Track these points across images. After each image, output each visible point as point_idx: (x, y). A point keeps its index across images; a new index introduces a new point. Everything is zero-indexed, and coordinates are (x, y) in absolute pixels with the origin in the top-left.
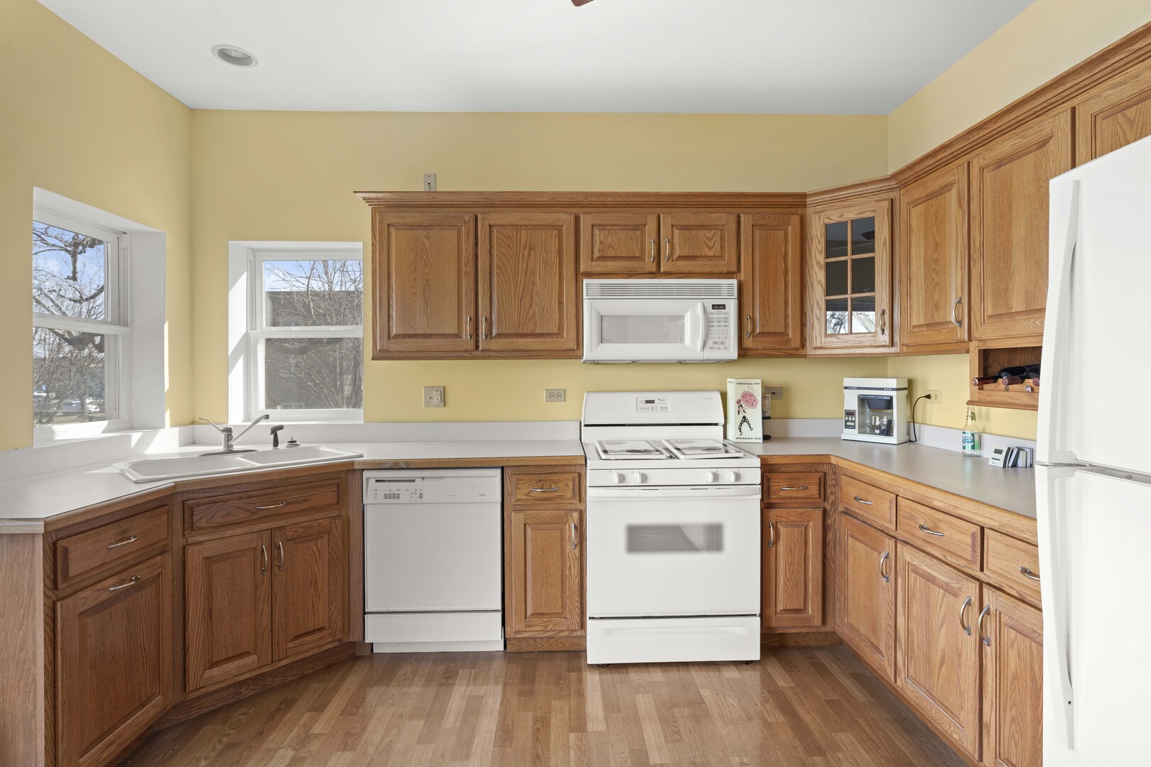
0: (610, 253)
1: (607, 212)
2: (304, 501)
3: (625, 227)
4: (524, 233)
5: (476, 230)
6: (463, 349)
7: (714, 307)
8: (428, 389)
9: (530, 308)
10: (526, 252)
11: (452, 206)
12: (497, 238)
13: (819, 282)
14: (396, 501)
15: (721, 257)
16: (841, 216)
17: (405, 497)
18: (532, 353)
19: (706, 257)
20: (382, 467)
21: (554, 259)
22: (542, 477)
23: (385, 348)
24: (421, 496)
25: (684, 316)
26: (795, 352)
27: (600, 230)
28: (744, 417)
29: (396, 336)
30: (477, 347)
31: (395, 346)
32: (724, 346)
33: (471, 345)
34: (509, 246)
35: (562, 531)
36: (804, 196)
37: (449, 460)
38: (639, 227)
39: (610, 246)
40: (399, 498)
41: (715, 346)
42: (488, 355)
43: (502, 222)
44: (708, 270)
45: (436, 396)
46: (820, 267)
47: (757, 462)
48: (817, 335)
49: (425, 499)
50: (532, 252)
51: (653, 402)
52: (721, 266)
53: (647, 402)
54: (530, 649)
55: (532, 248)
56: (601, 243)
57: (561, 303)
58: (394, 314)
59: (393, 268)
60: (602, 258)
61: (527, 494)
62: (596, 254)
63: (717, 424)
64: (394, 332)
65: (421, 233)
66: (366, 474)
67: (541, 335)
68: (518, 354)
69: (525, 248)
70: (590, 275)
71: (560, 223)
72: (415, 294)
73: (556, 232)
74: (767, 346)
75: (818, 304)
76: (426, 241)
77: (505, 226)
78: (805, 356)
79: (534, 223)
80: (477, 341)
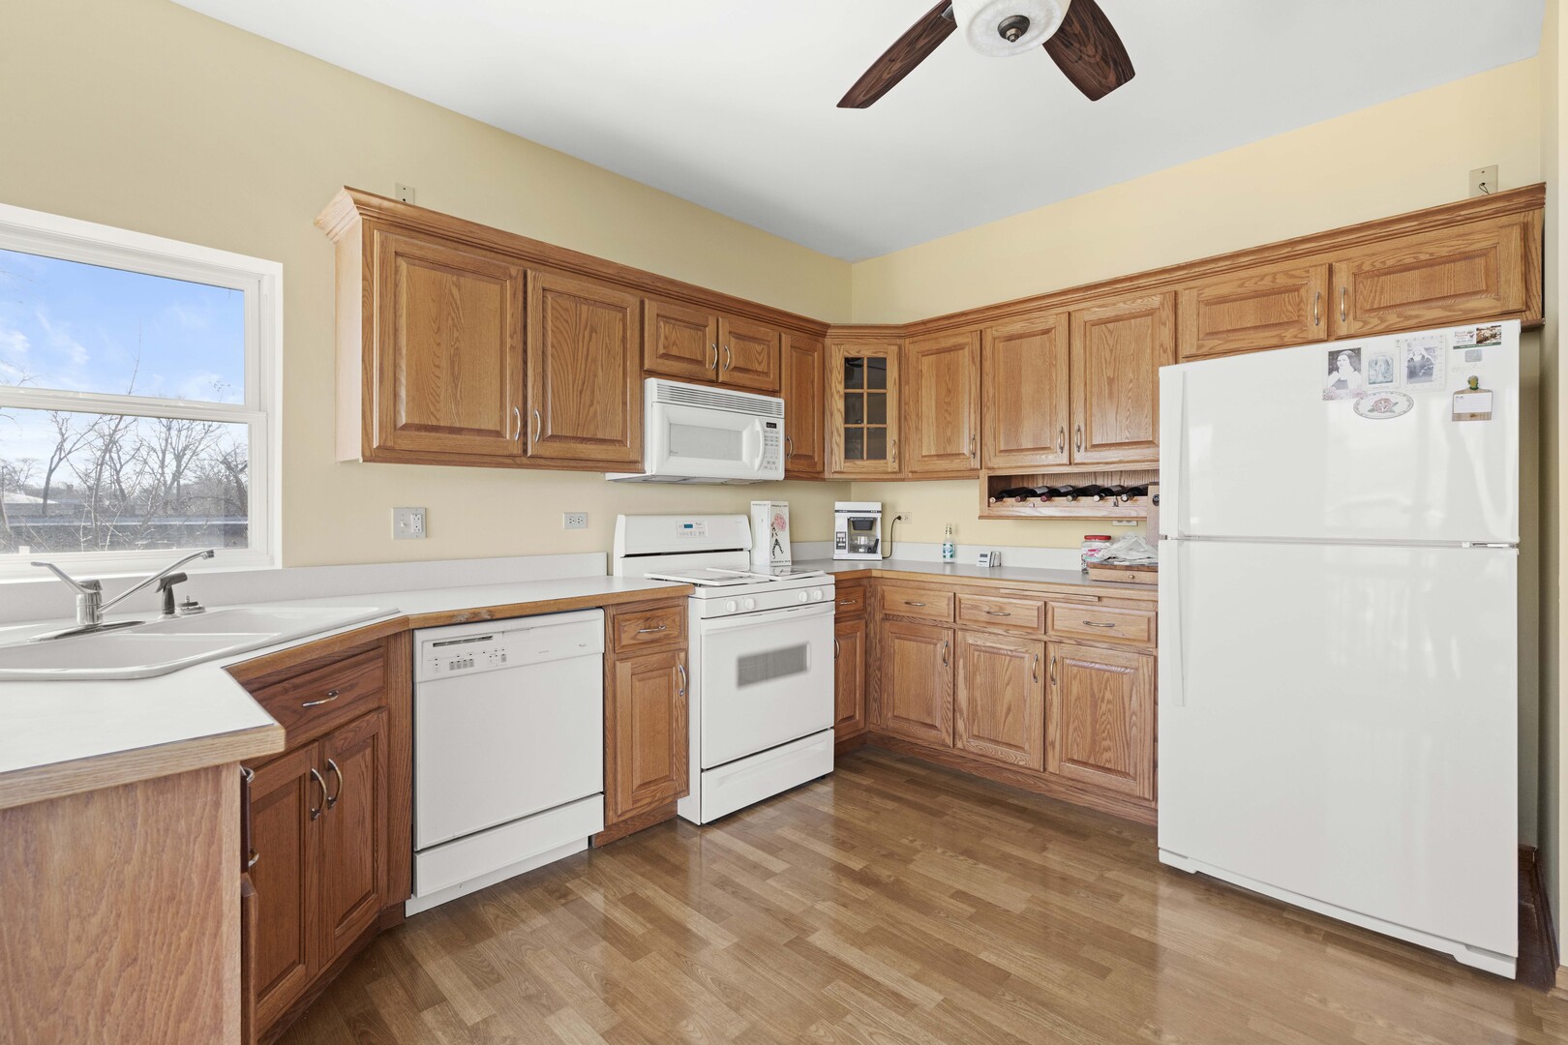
0: (674, 351)
1: (671, 304)
2: (352, 686)
3: (689, 325)
4: (584, 308)
5: (525, 292)
6: (506, 453)
7: (769, 425)
8: (401, 513)
9: (591, 405)
10: (587, 334)
11: (491, 249)
12: (552, 307)
13: (839, 410)
14: (469, 670)
15: (767, 374)
16: (858, 352)
17: (481, 663)
18: (590, 464)
19: (756, 371)
20: (454, 621)
21: (618, 348)
22: (649, 614)
23: (390, 444)
24: (504, 659)
25: (741, 432)
26: (816, 475)
27: (665, 322)
28: (777, 540)
29: (405, 427)
30: (525, 451)
31: (405, 442)
32: (773, 466)
33: (517, 450)
34: (567, 322)
35: (669, 675)
36: (827, 326)
37: (547, 603)
38: (701, 327)
39: (674, 344)
40: (472, 665)
41: (769, 466)
42: (537, 462)
43: (558, 288)
44: (757, 385)
45: (414, 523)
46: (840, 396)
47: (832, 579)
48: (837, 459)
49: (509, 662)
50: (594, 334)
51: (690, 526)
52: (769, 382)
53: (686, 526)
55: (593, 330)
56: (666, 338)
57: (624, 403)
58: (403, 393)
59: (403, 321)
60: (666, 356)
61: (634, 638)
62: (661, 351)
63: (741, 550)
64: (403, 420)
65: (448, 278)
66: (420, 636)
67: (603, 441)
68: (573, 463)
69: (586, 328)
70: (652, 373)
71: (625, 305)
72: (438, 367)
73: (620, 315)
74: (801, 468)
75: (838, 431)
76: (455, 291)
77: (561, 294)
78: (824, 480)
79: (596, 297)
80: (525, 444)
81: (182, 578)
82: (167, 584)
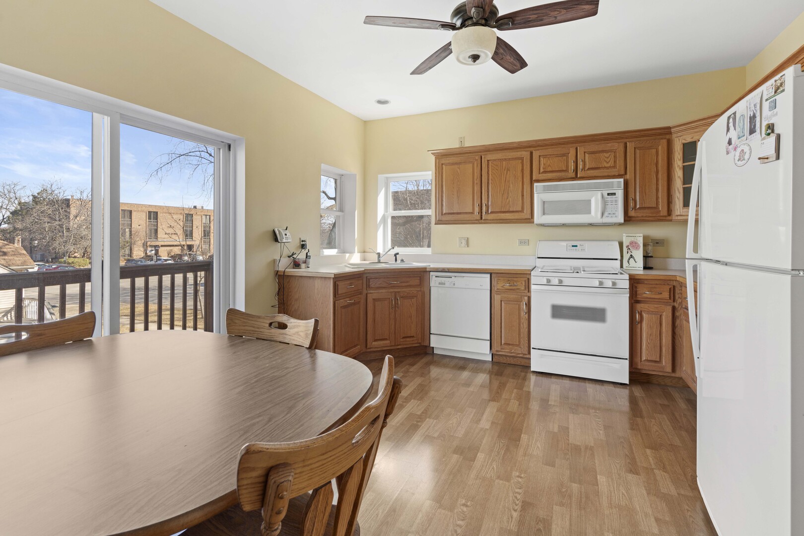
0: (549, 169)
1: (547, 149)
2: (407, 282)
3: (557, 156)
4: (504, 162)
5: (481, 163)
6: (475, 219)
7: (608, 194)
8: (460, 239)
9: (507, 198)
10: (505, 172)
11: (470, 153)
12: (491, 166)
13: (679, 177)
14: (444, 286)
15: (614, 167)
16: (692, 138)
17: (447, 285)
18: (508, 221)
19: (605, 167)
20: (438, 270)
21: (520, 174)
22: (510, 279)
23: (440, 219)
24: (454, 284)
25: (591, 200)
26: (664, 218)
27: (543, 158)
28: (631, 255)
29: (445, 214)
30: (481, 218)
31: (445, 218)
32: (615, 215)
33: (479, 217)
34: (497, 169)
35: (519, 306)
36: (669, 128)
37: (466, 269)
38: (566, 155)
39: (549, 166)
40: (445, 284)
41: (610, 215)
42: (487, 222)
43: (493, 158)
44: (606, 174)
45: (464, 242)
46: (680, 169)
47: (627, 277)
48: (678, 208)
49: (455, 286)
50: (508, 172)
51: (576, 246)
52: (614, 172)
53: (573, 246)
54: (504, 362)
55: (508, 170)
56: (544, 164)
57: (523, 196)
58: (444, 204)
59: (444, 183)
60: (545, 172)
61: (502, 287)
62: (542, 170)
63: (617, 259)
64: (444, 212)
65: (456, 166)
66: (431, 273)
67: (513, 212)
68: (501, 221)
69: (505, 170)
70: (538, 181)
71: (523, 156)
72: (453, 195)
73: (521, 161)
74: (644, 215)
75: (678, 189)
76: (458, 170)
77: (495, 160)
78: (671, 220)
79: (510, 157)
80: (481, 215)
81: (398, 254)
82: (396, 255)
